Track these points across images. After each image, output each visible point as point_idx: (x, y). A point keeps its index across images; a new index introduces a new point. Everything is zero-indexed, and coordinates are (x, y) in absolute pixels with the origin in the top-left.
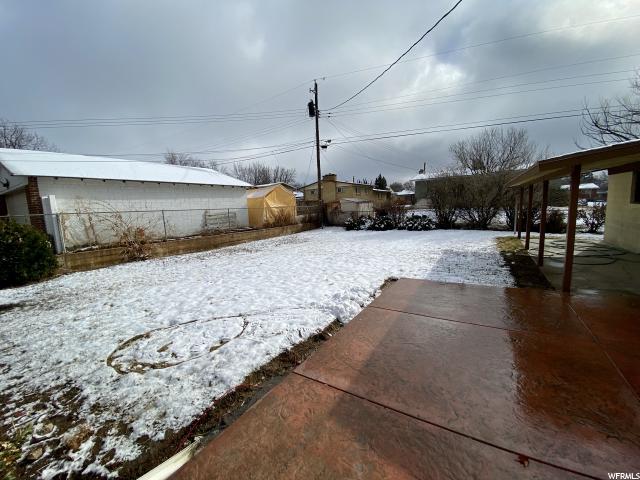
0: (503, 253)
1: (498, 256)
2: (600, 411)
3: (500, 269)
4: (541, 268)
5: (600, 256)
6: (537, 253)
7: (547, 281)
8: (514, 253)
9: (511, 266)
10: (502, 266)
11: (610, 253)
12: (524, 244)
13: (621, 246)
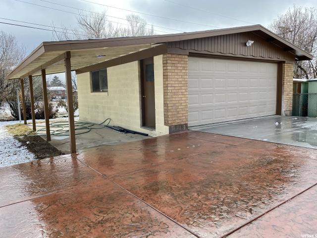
0: (16, 137)
1: (13, 140)
2: (133, 222)
3: (18, 149)
4: (49, 142)
5: (81, 129)
6: (45, 133)
7: (58, 150)
8: (25, 136)
9: (27, 145)
10: (20, 147)
11: (86, 126)
12: (32, 127)
13: (89, 121)
